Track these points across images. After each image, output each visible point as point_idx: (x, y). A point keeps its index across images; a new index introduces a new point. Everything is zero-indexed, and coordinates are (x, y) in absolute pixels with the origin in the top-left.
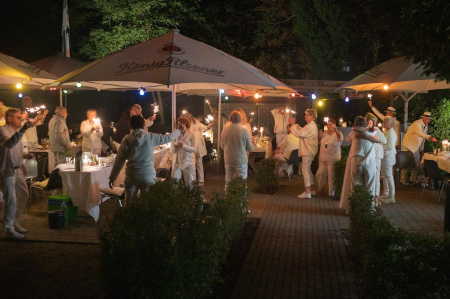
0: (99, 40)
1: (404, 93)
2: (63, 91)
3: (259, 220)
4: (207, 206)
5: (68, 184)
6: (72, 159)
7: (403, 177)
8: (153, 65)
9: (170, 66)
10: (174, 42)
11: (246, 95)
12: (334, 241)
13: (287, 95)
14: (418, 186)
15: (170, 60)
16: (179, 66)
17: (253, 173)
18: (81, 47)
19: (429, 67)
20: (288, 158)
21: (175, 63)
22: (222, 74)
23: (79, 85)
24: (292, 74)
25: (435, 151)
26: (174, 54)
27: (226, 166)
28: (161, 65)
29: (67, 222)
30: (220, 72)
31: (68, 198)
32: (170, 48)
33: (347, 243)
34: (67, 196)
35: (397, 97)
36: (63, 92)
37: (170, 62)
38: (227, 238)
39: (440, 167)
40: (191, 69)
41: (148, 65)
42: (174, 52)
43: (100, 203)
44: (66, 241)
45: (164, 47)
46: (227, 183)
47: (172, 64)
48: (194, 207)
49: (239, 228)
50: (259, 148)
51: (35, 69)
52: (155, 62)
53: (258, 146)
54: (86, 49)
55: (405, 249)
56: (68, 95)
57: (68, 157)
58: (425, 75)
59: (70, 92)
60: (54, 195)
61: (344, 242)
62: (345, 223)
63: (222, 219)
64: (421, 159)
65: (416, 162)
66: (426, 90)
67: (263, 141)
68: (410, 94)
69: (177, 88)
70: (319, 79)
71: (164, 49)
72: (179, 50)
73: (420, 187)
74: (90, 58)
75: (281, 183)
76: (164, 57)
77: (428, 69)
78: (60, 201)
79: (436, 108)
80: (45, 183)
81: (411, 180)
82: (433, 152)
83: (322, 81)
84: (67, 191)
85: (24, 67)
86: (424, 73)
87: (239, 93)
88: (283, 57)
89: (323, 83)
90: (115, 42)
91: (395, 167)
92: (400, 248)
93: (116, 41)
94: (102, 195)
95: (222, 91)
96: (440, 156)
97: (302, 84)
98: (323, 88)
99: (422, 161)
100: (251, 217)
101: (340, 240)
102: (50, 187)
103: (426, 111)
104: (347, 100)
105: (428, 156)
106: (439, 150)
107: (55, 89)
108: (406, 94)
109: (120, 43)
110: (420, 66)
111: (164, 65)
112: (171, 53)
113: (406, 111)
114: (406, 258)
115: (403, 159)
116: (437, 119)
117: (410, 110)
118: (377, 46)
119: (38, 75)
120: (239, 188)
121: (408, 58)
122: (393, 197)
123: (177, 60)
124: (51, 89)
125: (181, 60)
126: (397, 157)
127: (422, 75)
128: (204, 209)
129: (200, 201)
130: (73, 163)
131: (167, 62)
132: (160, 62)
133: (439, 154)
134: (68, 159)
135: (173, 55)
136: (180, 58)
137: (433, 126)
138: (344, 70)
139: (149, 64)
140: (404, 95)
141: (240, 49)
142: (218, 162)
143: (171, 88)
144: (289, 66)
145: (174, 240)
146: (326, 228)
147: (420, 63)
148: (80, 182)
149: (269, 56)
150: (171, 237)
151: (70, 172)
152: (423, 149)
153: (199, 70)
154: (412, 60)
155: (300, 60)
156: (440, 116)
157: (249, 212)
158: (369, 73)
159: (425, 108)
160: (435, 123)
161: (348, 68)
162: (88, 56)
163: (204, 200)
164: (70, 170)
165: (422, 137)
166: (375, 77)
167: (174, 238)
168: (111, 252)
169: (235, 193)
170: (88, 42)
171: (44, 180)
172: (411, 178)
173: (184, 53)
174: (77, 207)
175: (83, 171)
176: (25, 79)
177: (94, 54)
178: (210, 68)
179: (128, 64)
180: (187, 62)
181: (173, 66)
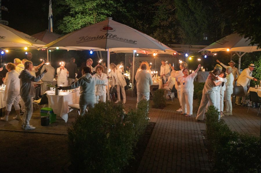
0: (69, 22)
1: (238, 52)
2: (49, 50)
3: (155, 124)
4: (126, 116)
5: (51, 102)
6: (54, 88)
7: (237, 101)
8: (97, 38)
9: (107, 38)
10: (109, 25)
11: (149, 53)
12: (197, 136)
13: (172, 54)
14: (246, 106)
15: (107, 35)
16: (111, 38)
18: (59, 26)
19: (254, 40)
20: (171, 88)
21: (110, 37)
22: (135, 43)
23: (57, 48)
24: (174, 41)
25: (256, 86)
26: (109, 31)
29: (51, 122)
30: (134, 42)
31: (51, 109)
32: (107, 28)
33: (204, 138)
34: (50, 108)
35: (234, 54)
37: (107, 36)
38: (137, 134)
39: (259, 95)
40: (118, 40)
41: (95, 38)
42: (109, 30)
43: (68, 112)
44: (50, 133)
45: (103, 27)
47: (108, 37)
48: (119, 116)
49: (144, 128)
50: (155, 83)
51: (34, 39)
52: (99, 36)
53: (155, 82)
54: (61, 27)
55: (237, 143)
56: (51, 52)
58: (251, 45)
59: (53, 51)
60: (44, 108)
61: (203, 137)
62: (203, 127)
63: (135, 124)
64: (248, 90)
65: (245, 92)
66: (252, 51)
67: (157, 79)
68: (242, 53)
69: (109, 50)
70: (190, 44)
71: (104, 29)
73: (247, 106)
74: (63, 32)
75: (168, 103)
76: (103, 33)
78: (47, 111)
79: (257, 61)
80: (39, 101)
81: (241, 102)
82: (255, 86)
83: (192, 45)
84: (51, 106)
86: (250, 43)
88: (169, 31)
89: (192, 46)
90: (77, 23)
92: (234, 142)
94: (69, 108)
95: (135, 51)
96: (259, 89)
97: (180, 47)
98: (192, 49)
99: (249, 92)
100: (151, 121)
101: (200, 136)
102: (42, 103)
104: (206, 57)
105: (252, 89)
106: (258, 86)
107: (44, 49)
108: (240, 53)
109: (79, 24)
111: (103, 38)
112: (107, 31)
113: (240, 62)
114: (238, 149)
115: (237, 90)
116: (258, 67)
117: (242, 62)
118: (223, 25)
119: (36, 42)
120: (144, 106)
121: (241, 35)
122: (231, 112)
123: (111, 35)
125: (113, 35)
126: (234, 89)
127: (249, 45)
128: (125, 117)
129: (122, 113)
130: (54, 90)
131: (105, 36)
132: (101, 36)
133: (258, 88)
134: (52, 88)
135: (108, 32)
136: (112, 34)
137: (255, 71)
138: (204, 39)
141: (145, 27)
142: (132, 90)
143: (107, 50)
144: (173, 37)
146: (192, 129)
147: (248, 38)
148: (58, 101)
149: (161, 31)
151: (52, 95)
152: (249, 85)
153: (122, 41)
154: (244, 36)
155: (179, 33)
156: (259, 65)
157: (149, 119)
158: (218, 42)
159: (251, 61)
160: (256, 70)
161: (206, 38)
163: (125, 113)
164: (52, 94)
165: (249, 78)
166: (222, 44)
167: (108, 134)
168: (74, 140)
169: (141, 109)
170: (62, 23)
171: (39, 99)
172: (242, 101)
173: (115, 31)
174: (56, 114)
175: (59, 95)
176: (29, 45)
177: (66, 30)
178: (129, 39)
179: (84, 37)
180: (116, 36)
181: (108, 38)
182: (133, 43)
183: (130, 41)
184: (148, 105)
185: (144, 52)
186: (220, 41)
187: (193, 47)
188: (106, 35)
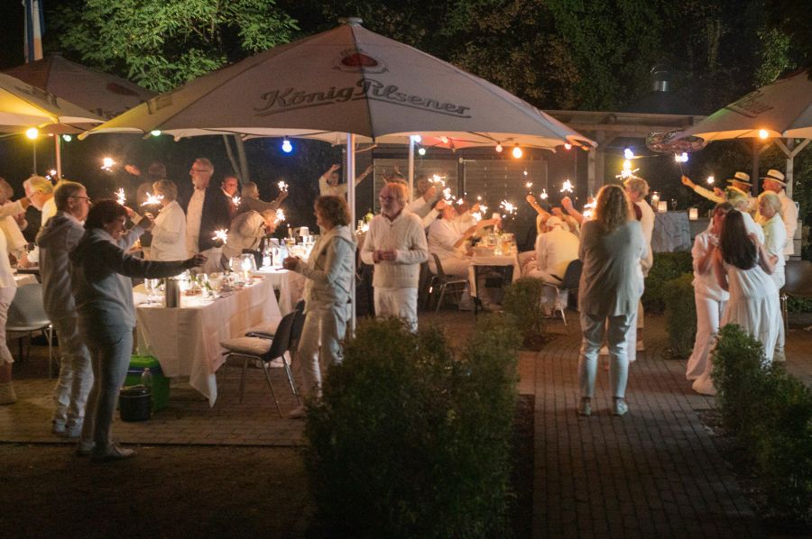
1: (785, 142)
3: (530, 398)
8: (331, 95)
9: (367, 98)
10: (360, 46)
15: (364, 85)
16: (381, 98)
20: (561, 275)
21: (376, 92)
22: (466, 113)
26: (369, 72)
29: (154, 409)
30: (462, 110)
32: (355, 60)
33: (712, 433)
34: (146, 357)
37: (365, 91)
40: (407, 103)
41: (321, 96)
42: (367, 69)
45: (342, 57)
47: (370, 93)
52: (334, 88)
61: (707, 430)
71: (346, 62)
72: (374, 63)
76: (347, 79)
78: (140, 368)
84: (150, 347)
101: (698, 427)
111: (353, 96)
112: (362, 71)
113: (790, 175)
123: (376, 84)
125: (385, 86)
131: (358, 90)
132: (344, 90)
135: (367, 76)
136: (381, 82)
138: (656, 88)
139: (323, 94)
148: (175, 328)
151: (152, 309)
153: (422, 106)
173: (385, 70)
174: (170, 379)
176: (46, 119)
179: (278, 92)
180: (397, 89)
181: (372, 98)
182: (458, 115)
183: (446, 106)
186: (740, 106)
187: (619, 118)
188: (359, 84)
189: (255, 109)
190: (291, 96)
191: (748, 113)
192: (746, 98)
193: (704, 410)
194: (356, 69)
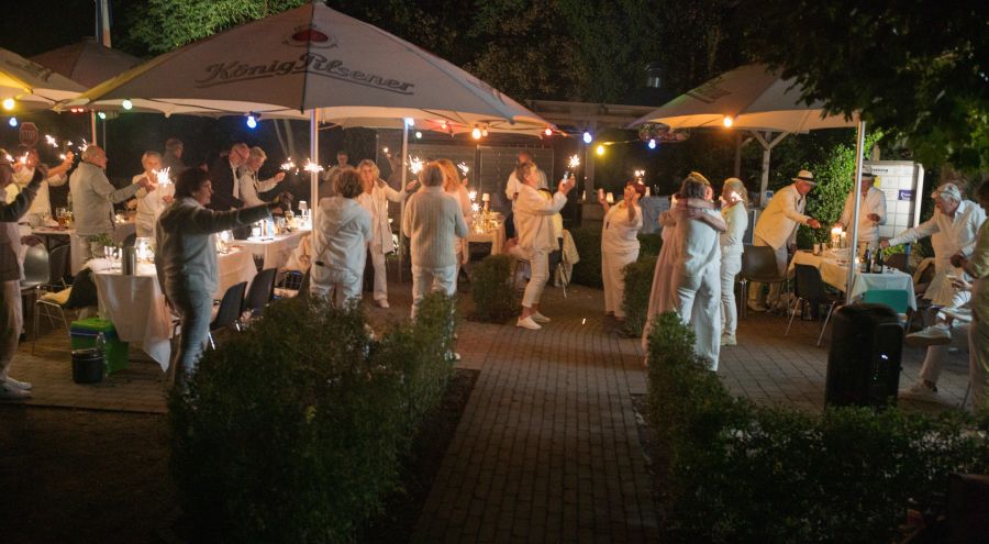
0: (169, 12)
1: (763, 133)
2: (97, 113)
3: (476, 373)
4: (375, 346)
5: (108, 298)
6: (116, 251)
7: (753, 296)
8: (272, 69)
9: (306, 72)
10: (315, 22)
11: (457, 130)
12: (617, 415)
13: (536, 133)
14: (782, 313)
15: (307, 59)
16: (324, 72)
17: (468, 281)
18: (133, 25)
19: (813, 88)
21: (317, 66)
22: (409, 89)
23: (127, 105)
24: (547, 89)
25: (817, 247)
26: (314, 47)
27: (415, 269)
28: (289, 68)
29: (109, 371)
30: (405, 86)
31: (109, 324)
32: (306, 35)
33: (641, 421)
34: (106, 321)
35: (750, 140)
36: (98, 117)
37: (307, 64)
38: (415, 408)
39: (825, 278)
40: (349, 78)
41: (263, 69)
42: (315, 44)
43: (171, 336)
44: (105, 408)
45: (294, 32)
46: (415, 302)
47: (311, 68)
48: (350, 347)
49: (439, 389)
50: (479, 236)
51: (40, 70)
52: (277, 62)
53: (479, 230)
54: (143, 31)
55: (749, 436)
56: (108, 121)
57: (108, 246)
58: (803, 103)
59: (112, 116)
60: (83, 320)
61: (637, 418)
62: (640, 383)
63: (405, 372)
64: (789, 261)
65: (779, 267)
66: (806, 129)
67: (487, 221)
68: (775, 134)
69: (317, 116)
70: (600, 101)
71: (296, 37)
72: (324, 38)
73: (785, 315)
74: (150, 49)
76: (293, 53)
77: (810, 92)
78: (95, 332)
79: (824, 163)
80: (64, 296)
81: (768, 302)
82: (813, 248)
83: (606, 106)
84: (108, 313)
85: (18, 66)
86: (802, 99)
87: (444, 127)
88: (530, 55)
89: (607, 109)
90: (200, 17)
91: (739, 277)
92: (740, 433)
93: (202, 14)
94: (174, 322)
95: (409, 122)
96: (826, 257)
97: (566, 111)
98: (606, 119)
99: (792, 267)
100: (463, 367)
101: (629, 414)
102: (74, 303)
103: (804, 169)
104: (652, 144)
105: (802, 257)
106: (824, 245)
107: (81, 110)
108: (768, 135)
109: (210, 20)
110: (796, 83)
111: (294, 70)
112: (309, 46)
113: (766, 167)
114: (751, 452)
115: (755, 262)
116: (825, 183)
117: (773, 165)
118: (714, 38)
119: (46, 82)
120: (439, 314)
121: (772, 68)
122: (733, 333)
123: (320, 59)
124: (74, 111)
125: (329, 61)
127: (797, 103)
128: (372, 351)
129: (362, 336)
130: (117, 257)
131: (300, 64)
132: (286, 64)
133: (824, 252)
134: (109, 250)
135: (312, 50)
136: (327, 57)
137: (816, 197)
138: (650, 84)
139: (265, 67)
140: (764, 137)
141: (447, 38)
142: (400, 259)
143: (307, 114)
144: (543, 74)
145: (311, 412)
146: (603, 389)
147: (795, 79)
148: (133, 294)
149: (503, 53)
150: (305, 407)
151: (111, 276)
152: (794, 242)
153: (363, 82)
154: (780, 70)
155: (563, 62)
156: (830, 178)
157: (458, 357)
158: (695, 94)
159: (802, 161)
160: (819, 193)
161: (657, 79)
162: (147, 45)
163: (372, 336)
164: (111, 272)
166: (708, 102)
167: (312, 409)
168: (191, 432)
169: (430, 324)
170: (146, 16)
171: (63, 289)
172: (768, 297)
173: (335, 45)
174: (127, 343)
175: (138, 275)
176: (21, 91)
177: (159, 41)
178: (385, 78)
179: (223, 65)
180: (341, 63)
181: (312, 73)
182: (399, 92)
183: (390, 83)
184: (453, 312)
185: (442, 125)
186: (700, 92)
187: (610, 110)
188: (302, 58)
189: (197, 81)
190: (236, 68)
191: (707, 98)
192: (707, 84)
193: (641, 395)
194: (303, 43)
